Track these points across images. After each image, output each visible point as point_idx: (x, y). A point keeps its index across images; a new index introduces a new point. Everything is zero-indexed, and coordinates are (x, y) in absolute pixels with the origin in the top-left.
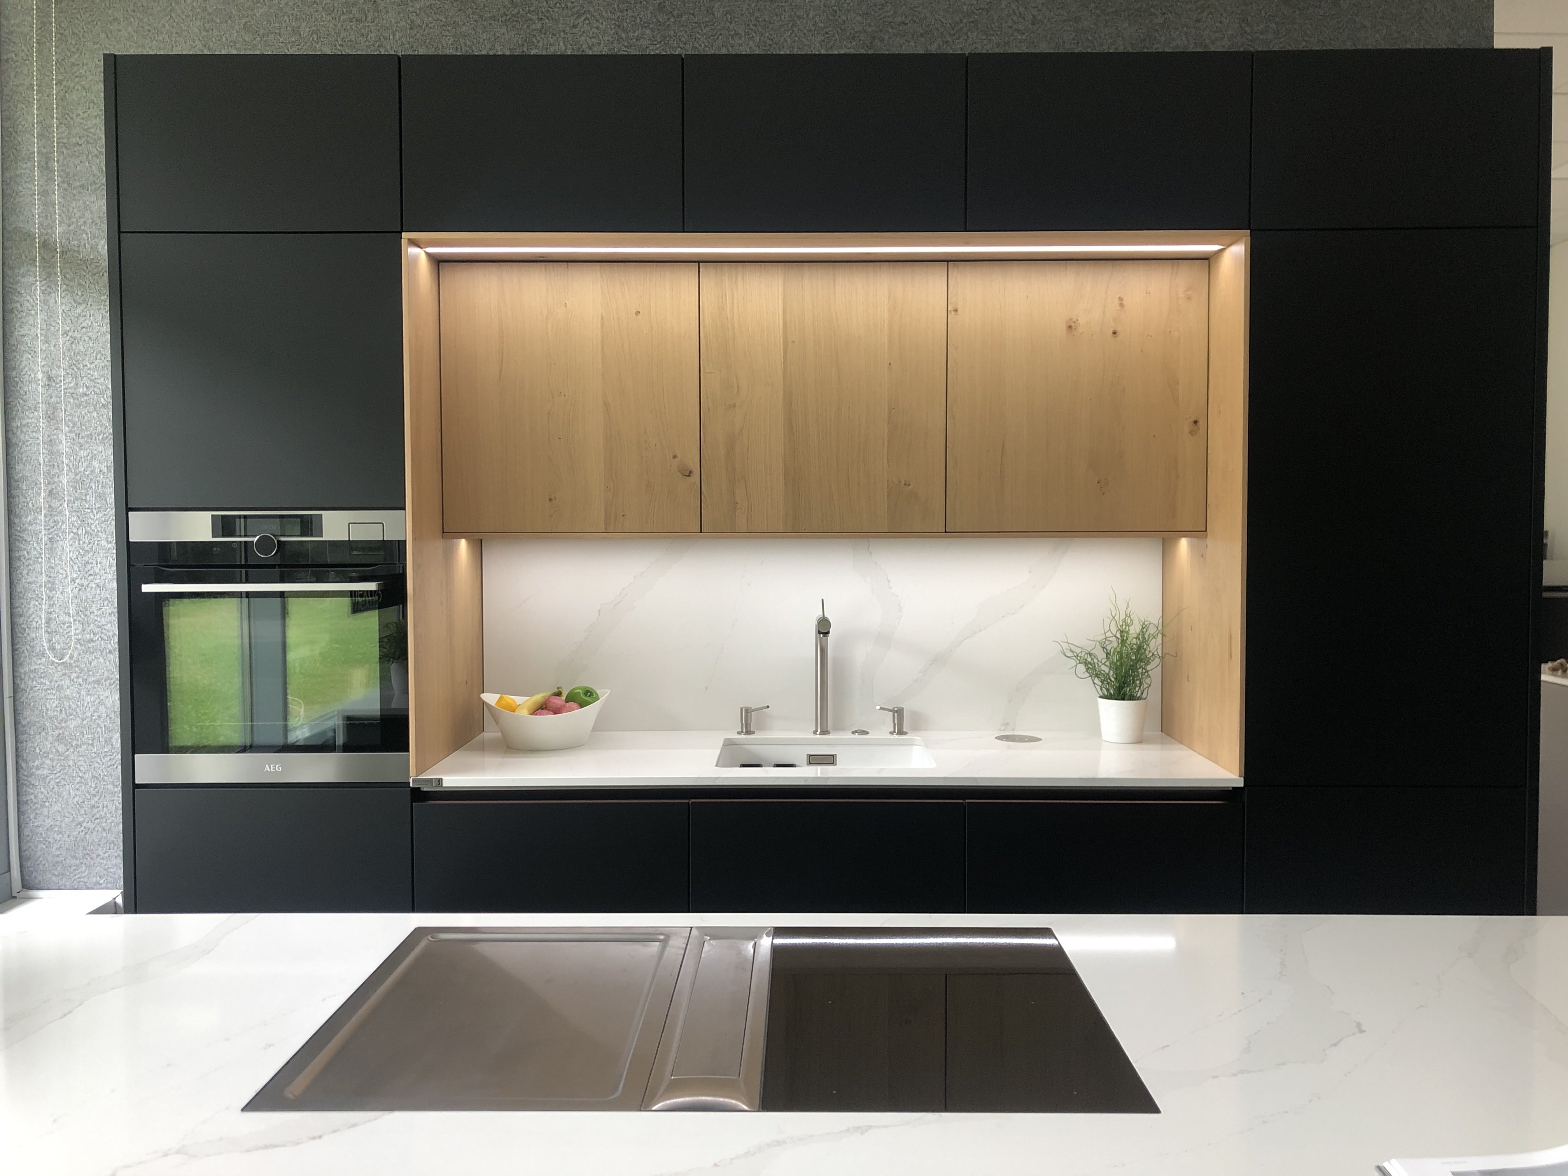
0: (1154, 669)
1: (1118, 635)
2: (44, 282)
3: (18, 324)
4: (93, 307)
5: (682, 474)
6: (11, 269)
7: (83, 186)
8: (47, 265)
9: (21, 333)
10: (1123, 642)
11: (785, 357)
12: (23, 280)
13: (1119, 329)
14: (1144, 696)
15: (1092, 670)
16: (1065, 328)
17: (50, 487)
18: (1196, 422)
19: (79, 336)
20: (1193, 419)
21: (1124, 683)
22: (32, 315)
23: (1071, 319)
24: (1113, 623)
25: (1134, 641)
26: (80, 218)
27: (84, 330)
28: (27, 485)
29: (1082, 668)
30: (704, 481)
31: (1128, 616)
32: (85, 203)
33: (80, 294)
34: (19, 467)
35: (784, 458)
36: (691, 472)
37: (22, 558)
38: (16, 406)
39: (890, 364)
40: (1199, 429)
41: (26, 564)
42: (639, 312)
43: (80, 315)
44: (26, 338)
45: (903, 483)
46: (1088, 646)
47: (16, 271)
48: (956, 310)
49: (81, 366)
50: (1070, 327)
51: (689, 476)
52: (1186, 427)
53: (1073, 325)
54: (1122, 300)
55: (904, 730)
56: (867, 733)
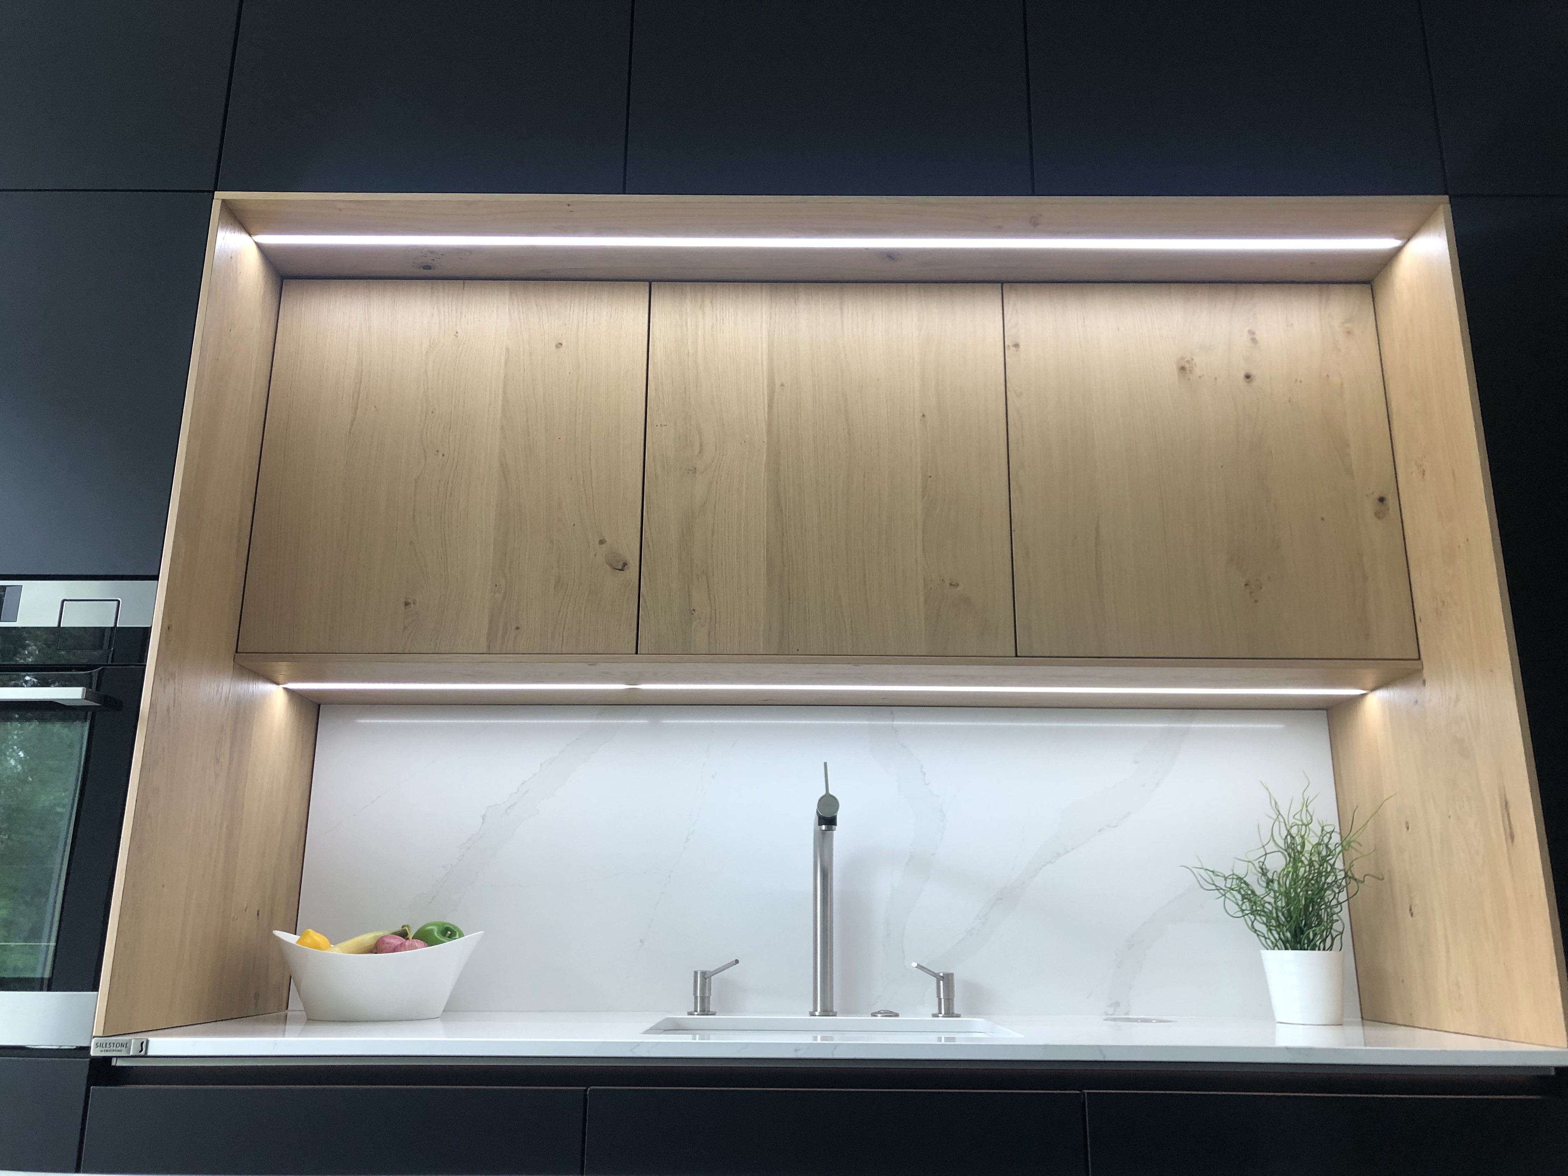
5: (611, 565)
10: (1294, 855)
11: (770, 406)
13: (1253, 372)
15: (1252, 906)
16: (1175, 370)
18: (1382, 500)
20: (1377, 495)
21: (1303, 924)
23: (1183, 358)
25: (1311, 857)
29: (1231, 901)
30: (645, 578)
35: (768, 543)
36: (625, 564)
39: (923, 416)
40: (1388, 509)
42: (561, 344)
45: (947, 582)
48: (1016, 345)
50: (1183, 369)
51: (622, 570)
52: (1369, 507)
53: (1187, 366)
54: (1253, 333)
55: (956, 1012)
56: (897, 1015)
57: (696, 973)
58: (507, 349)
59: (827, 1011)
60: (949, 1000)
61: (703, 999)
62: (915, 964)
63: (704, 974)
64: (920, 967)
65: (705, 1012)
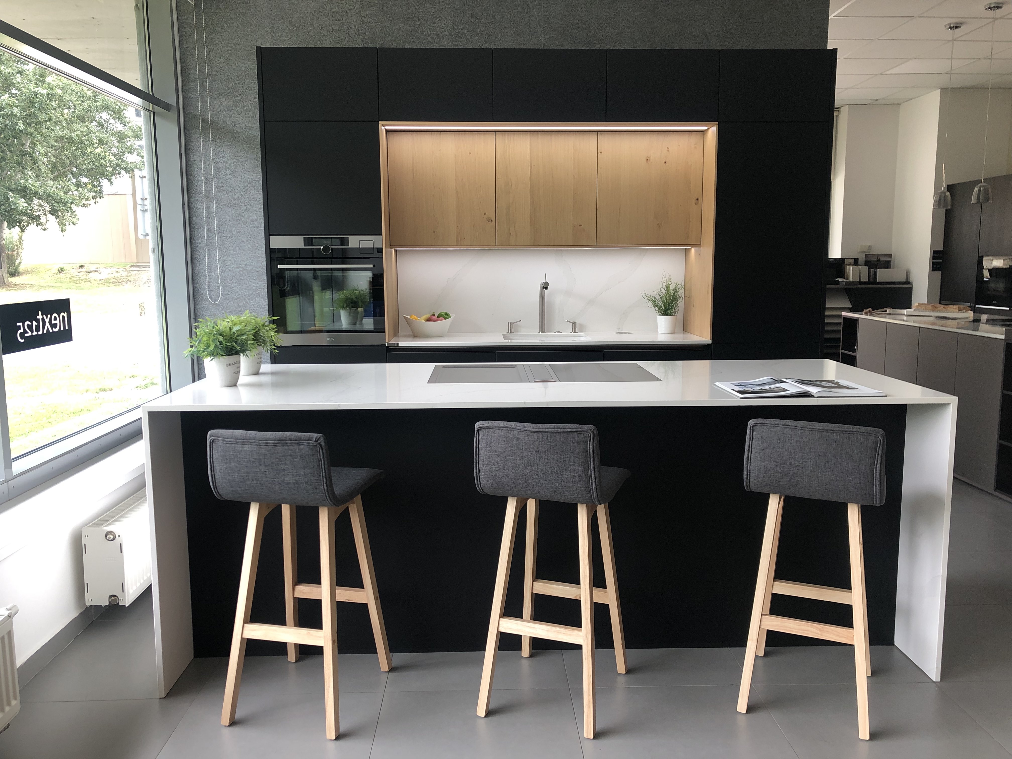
0: (680, 303)
1: (666, 289)
2: (203, 137)
3: (192, 156)
4: (225, 148)
5: (487, 221)
6: (188, 130)
7: (219, 94)
8: (205, 129)
9: (194, 159)
10: (668, 291)
11: (530, 172)
12: (194, 136)
13: (667, 161)
14: (676, 314)
15: (655, 304)
16: (645, 160)
17: (208, 227)
18: (697, 199)
19: (219, 161)
20: (696, 198)
21: (668, 309)
22: (198, 152)
23: (647, 156)
24: (664, 284)
25: (672, 292)
26: (218, 108)
27: (221, 158)
28: (198, 227)
29: (650, 303)
30: (497, 224)
31: (670, 280)
32: (220, 101)
33: (219, 142)
34: (194, 219)
36: (492, 220)
37: (197, 258)
38: (192, 191)
39: (574, 175)
40: (699, 202)
41: (199, 261)
42: (470, 153)
43: (219, 151)
44: (196, 162)
45: (578, 225)
46: (654, 294)
47: (191, 132)
48: (601, 153)
49: (220, 174)
50: (647, 160)
51: (491, 222)
52: (694, 201)
53: (648, 159)
54: (668, 148)
55: (577, 331)
56: (561, 333)
57: (508, 323)
58: (455, 155)
59: (543, 332)
60: (575, 329)
61: (510, 329)
62: (566, 321)
63: (511, 323)
64: (568, 321)
65: (511, 333)
